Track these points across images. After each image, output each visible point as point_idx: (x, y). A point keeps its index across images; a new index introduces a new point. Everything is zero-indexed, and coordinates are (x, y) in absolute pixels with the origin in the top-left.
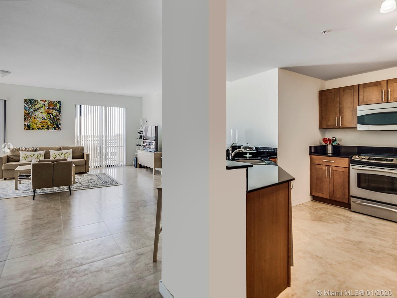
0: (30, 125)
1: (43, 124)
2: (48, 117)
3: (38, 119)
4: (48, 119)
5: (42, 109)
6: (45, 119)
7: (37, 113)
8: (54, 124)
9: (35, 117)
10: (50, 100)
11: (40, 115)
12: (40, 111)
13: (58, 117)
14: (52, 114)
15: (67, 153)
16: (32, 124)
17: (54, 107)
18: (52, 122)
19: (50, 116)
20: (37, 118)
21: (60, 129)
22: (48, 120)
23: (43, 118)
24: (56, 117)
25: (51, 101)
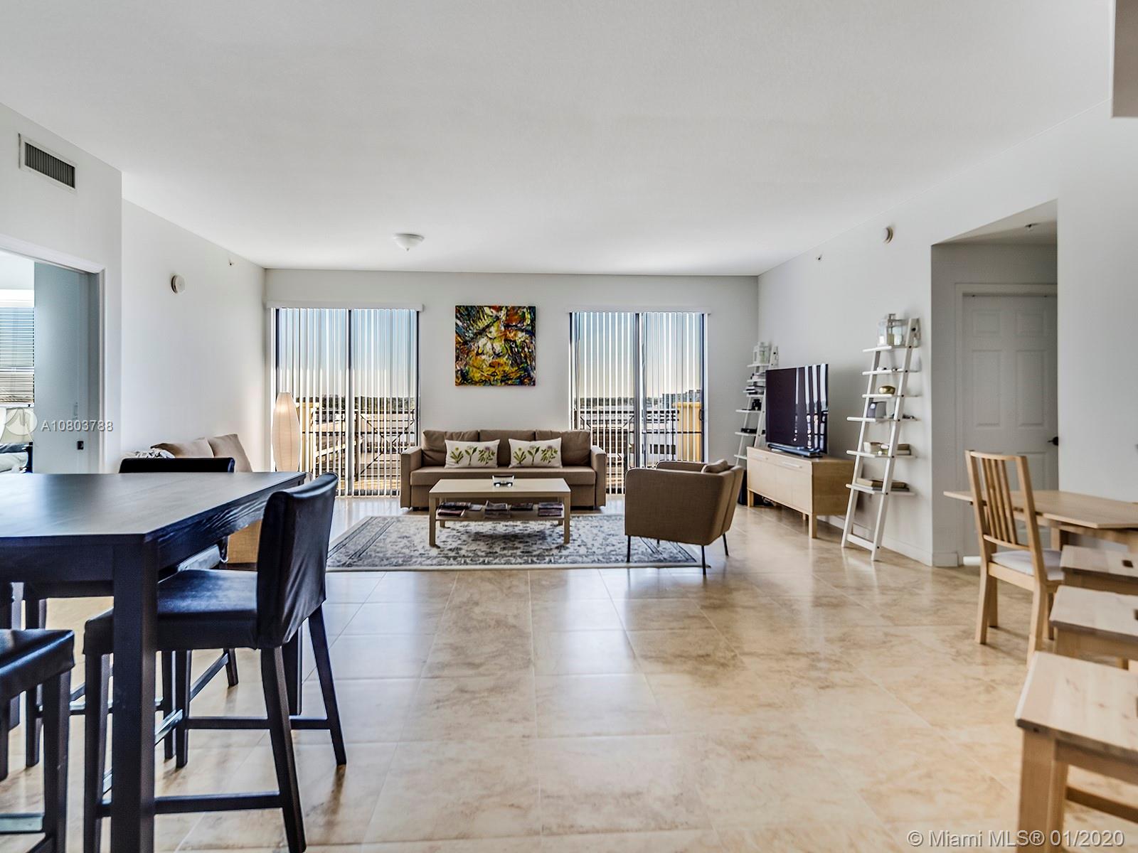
0: (467, 372)
1: (493, 370)
2: (505, 351)
3: (483, 357)
4: (506, 357)
5: (493, 329)
6: (498, 355)
7: (482, 341)
8: (519, 368)
9: (478, 352)
10: (510, 304)
11: (489, 345)
12: (489, 335)
13: (529, 348)
14: (515, 341)
15: (550, 447)
16: (471, 369)
17: (520, 322)
18: (515, 363)
19: (511, 347)
20: (482, 353)
21: (532, 382)
22: (505, 359)
23: (494, 352)
24: (523, 348)
25: (513, 308)
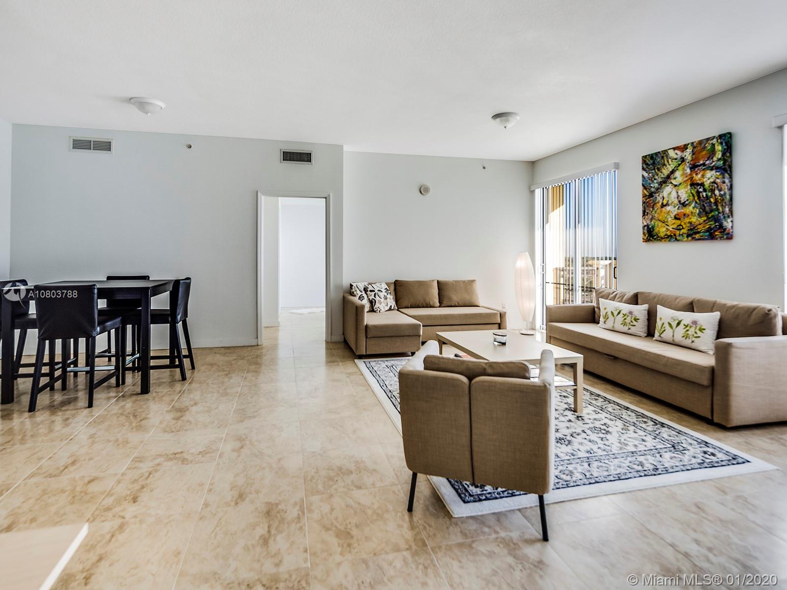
0: (653, 227)
1: (678, 222)
2: (691, 198)
3: (668, 208)
4: (693, 205)
5: (678, 174)
6: (684, 205)
7: (667, 190)
8: (708, 218)
9: (662, 203)
10: (696, 139)
11: (674, 194)
12: (674, 182)
13: (720, 190)
14: (702, 185)
15: (695, 323)
16: (656, 223)
17: (708, 159)
18: (704, 212)
19: (698, 193)
20: (667, 205)
21: (729, 236)
22: (691, 208)
23: (680, 201)
24: (713, 191)
25: (700, 142)
